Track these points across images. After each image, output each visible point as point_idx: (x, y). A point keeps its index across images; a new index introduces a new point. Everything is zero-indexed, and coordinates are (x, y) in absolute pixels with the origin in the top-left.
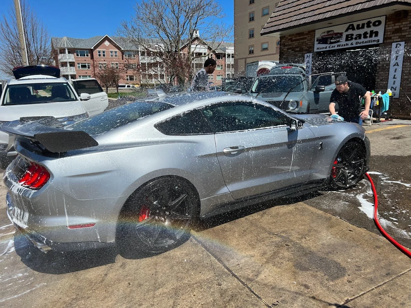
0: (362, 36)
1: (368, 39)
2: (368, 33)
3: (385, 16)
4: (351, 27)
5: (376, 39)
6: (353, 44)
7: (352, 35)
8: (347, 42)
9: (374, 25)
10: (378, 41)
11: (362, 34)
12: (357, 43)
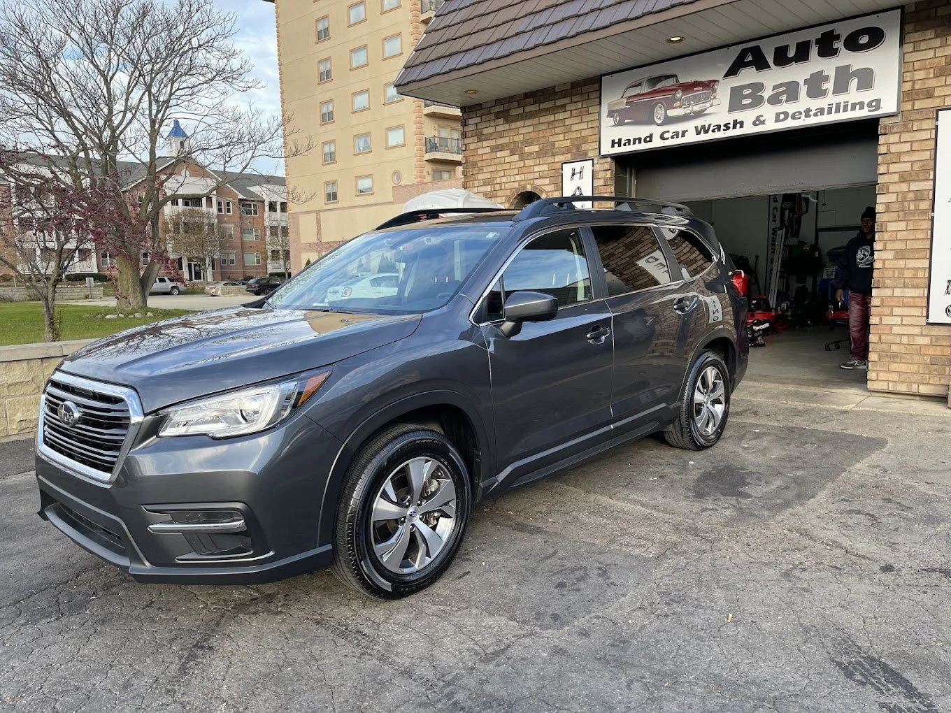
0: (803, 90)
1: (831, 99)
2: (826, 78)
3: (899, 11)
4: (750, 59)
5: (866, 96)
6: (763, 123)
7: (759, 87)
8: (739, 116)
9: (853, 44)
10: (877, 104)
11: (802, 83)
12: (782, 117)
